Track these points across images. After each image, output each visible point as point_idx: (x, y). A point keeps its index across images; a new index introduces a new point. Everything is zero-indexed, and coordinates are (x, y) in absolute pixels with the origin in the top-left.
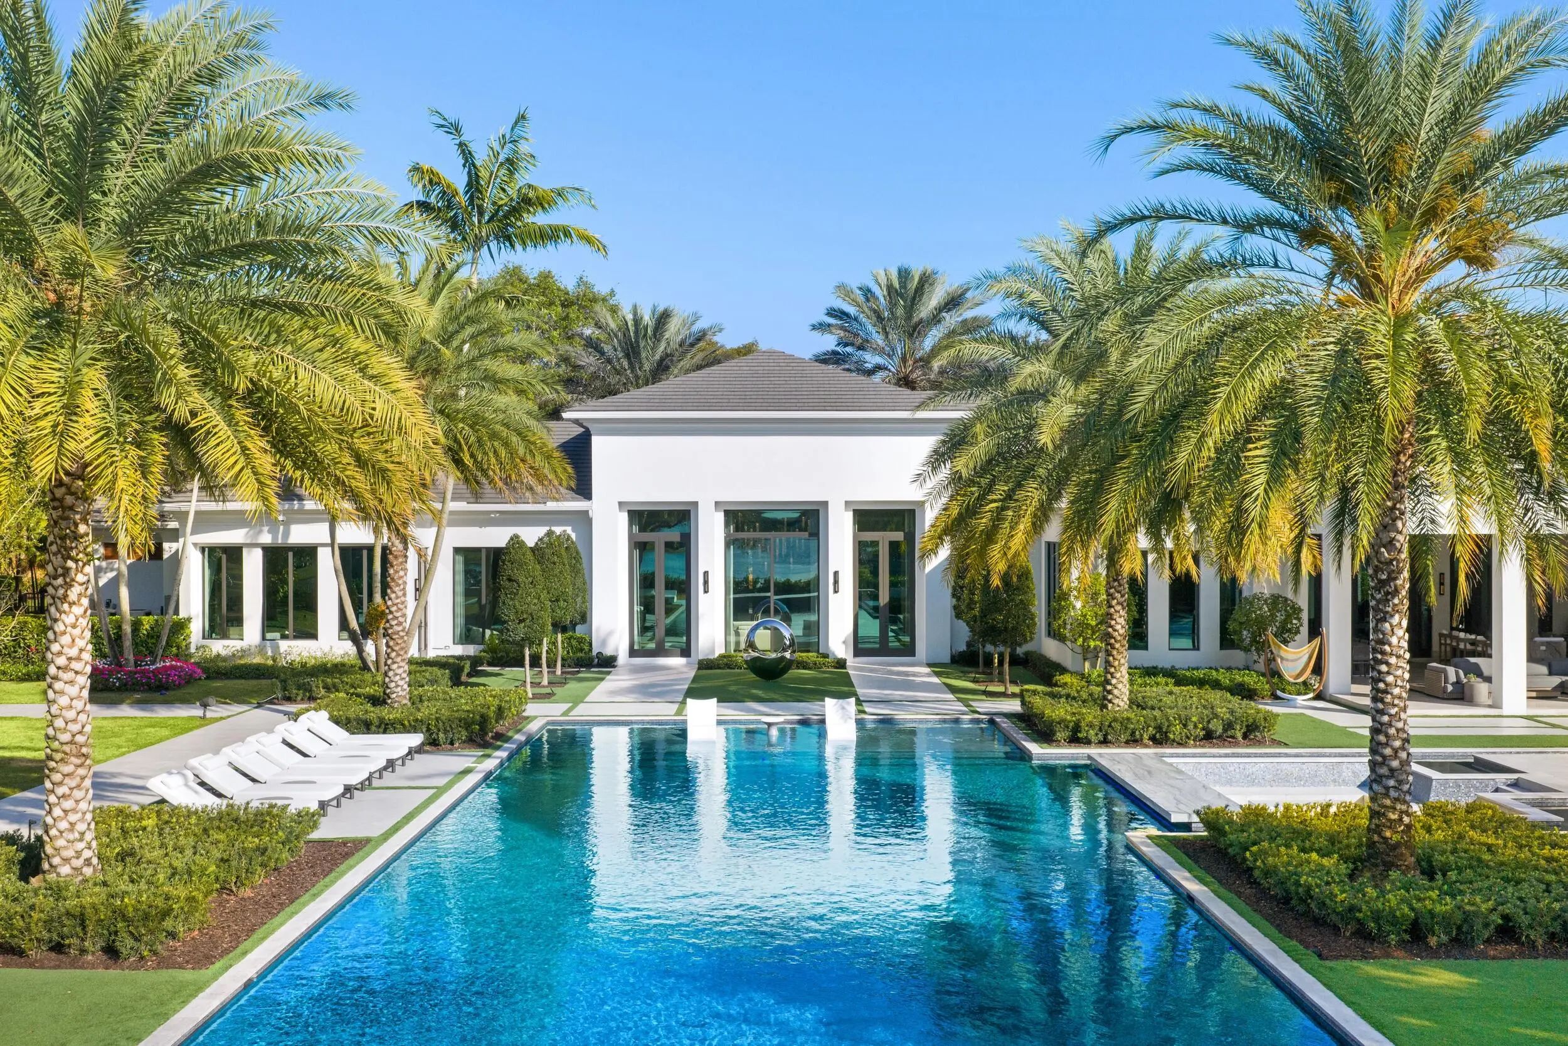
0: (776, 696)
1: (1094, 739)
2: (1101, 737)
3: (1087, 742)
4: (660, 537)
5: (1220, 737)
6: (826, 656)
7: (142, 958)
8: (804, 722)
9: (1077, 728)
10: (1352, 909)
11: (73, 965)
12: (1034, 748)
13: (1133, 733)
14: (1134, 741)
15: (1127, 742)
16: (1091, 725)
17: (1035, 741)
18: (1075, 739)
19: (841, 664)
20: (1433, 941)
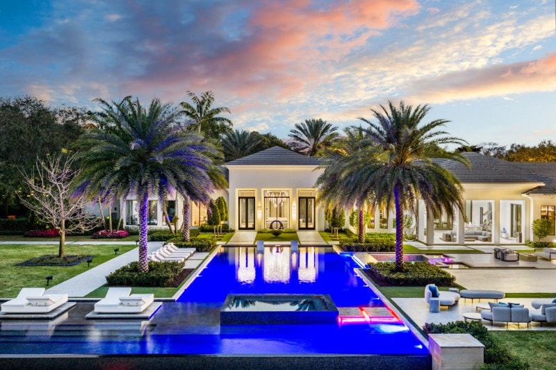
2: (356, 249)
3: (353, 251)
5: (385, 250)
6: (291, 230)
7: (164, 286)
9: (350, 247)
10: (387, 278)
13: (363, 249)
16: (354, 247)
18: (350, 250)
19: (295, 232)
20: (401, 283)
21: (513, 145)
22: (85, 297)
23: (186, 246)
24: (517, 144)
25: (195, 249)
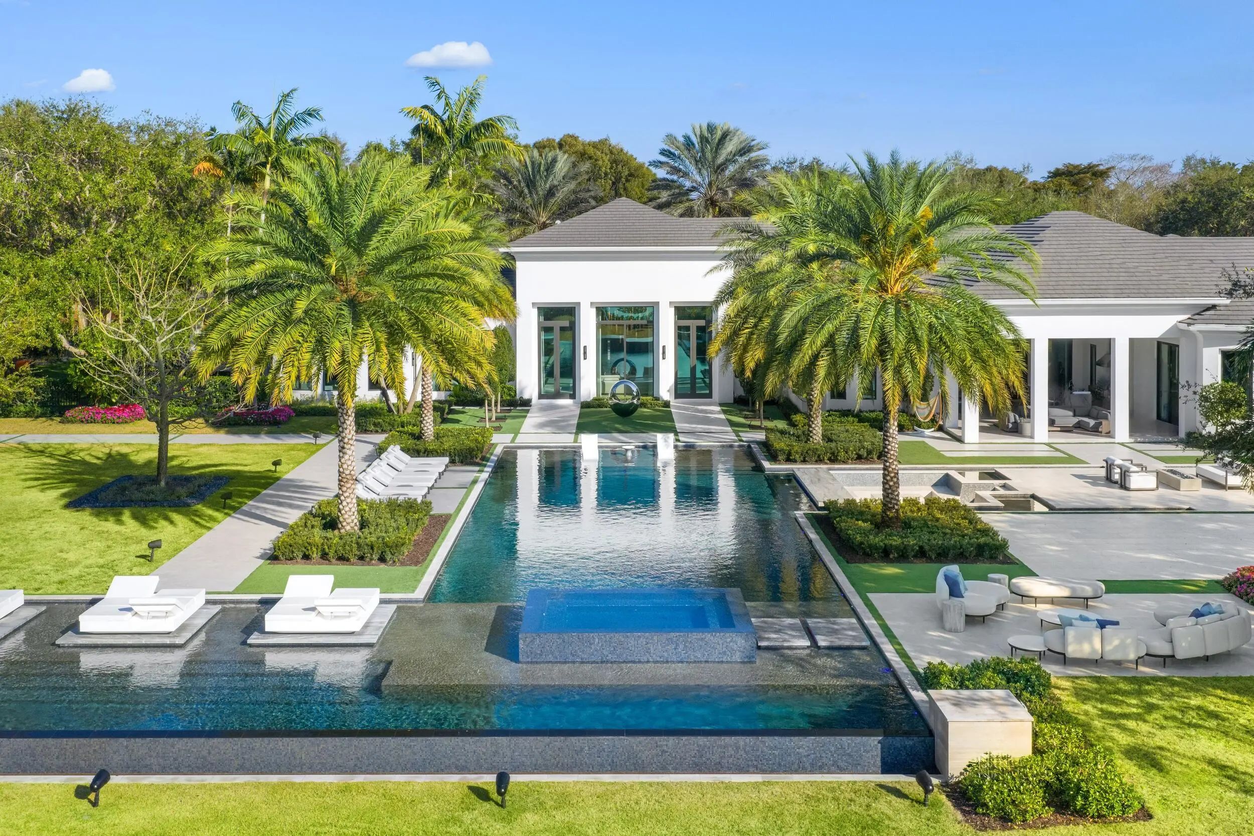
0: (629, 429)
1: (798, 459)
2: (802, 459)
3: (795, 461)
4: (558, 324)
5: (866, 458)
6: (657, 399)
7: (394, 562)
8: (645, 447)
9: (789, 454)
10: (862, 543)
11: (369, 564)
12: (767, 465)
13: (819, 456)
14: (820, 460)
15: (816, 461)
16: (797, 452)
17: (768, 460)
18: (789, 460)
19: (667, 404)
20: (891, 556)
21: (1189, 159)
22: (236, 591)
23: (428, 453)
24: (1199, 157)
25: (446, 460)
